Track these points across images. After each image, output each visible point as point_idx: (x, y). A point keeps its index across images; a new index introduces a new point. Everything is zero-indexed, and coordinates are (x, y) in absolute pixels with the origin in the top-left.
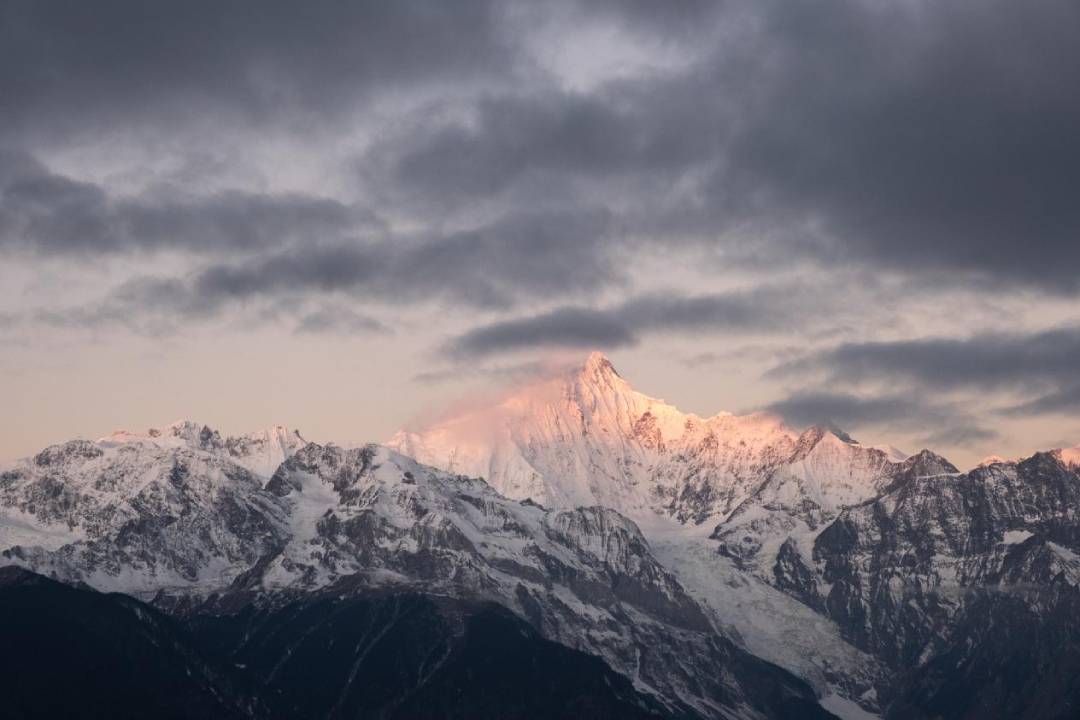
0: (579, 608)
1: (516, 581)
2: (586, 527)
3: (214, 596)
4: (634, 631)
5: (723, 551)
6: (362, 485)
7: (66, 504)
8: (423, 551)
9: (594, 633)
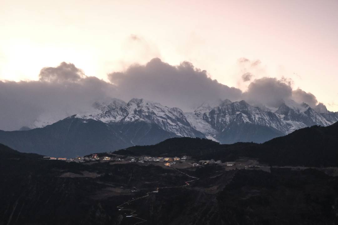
0: (171, 123)
1: (162, 119)
2: (174, 111)
3: (118, 122)
4: (179, 126)
5: (195, 114)
6: (140, 105)
7: (98, 106)
8: (149, 115)
9: (173, 127)
